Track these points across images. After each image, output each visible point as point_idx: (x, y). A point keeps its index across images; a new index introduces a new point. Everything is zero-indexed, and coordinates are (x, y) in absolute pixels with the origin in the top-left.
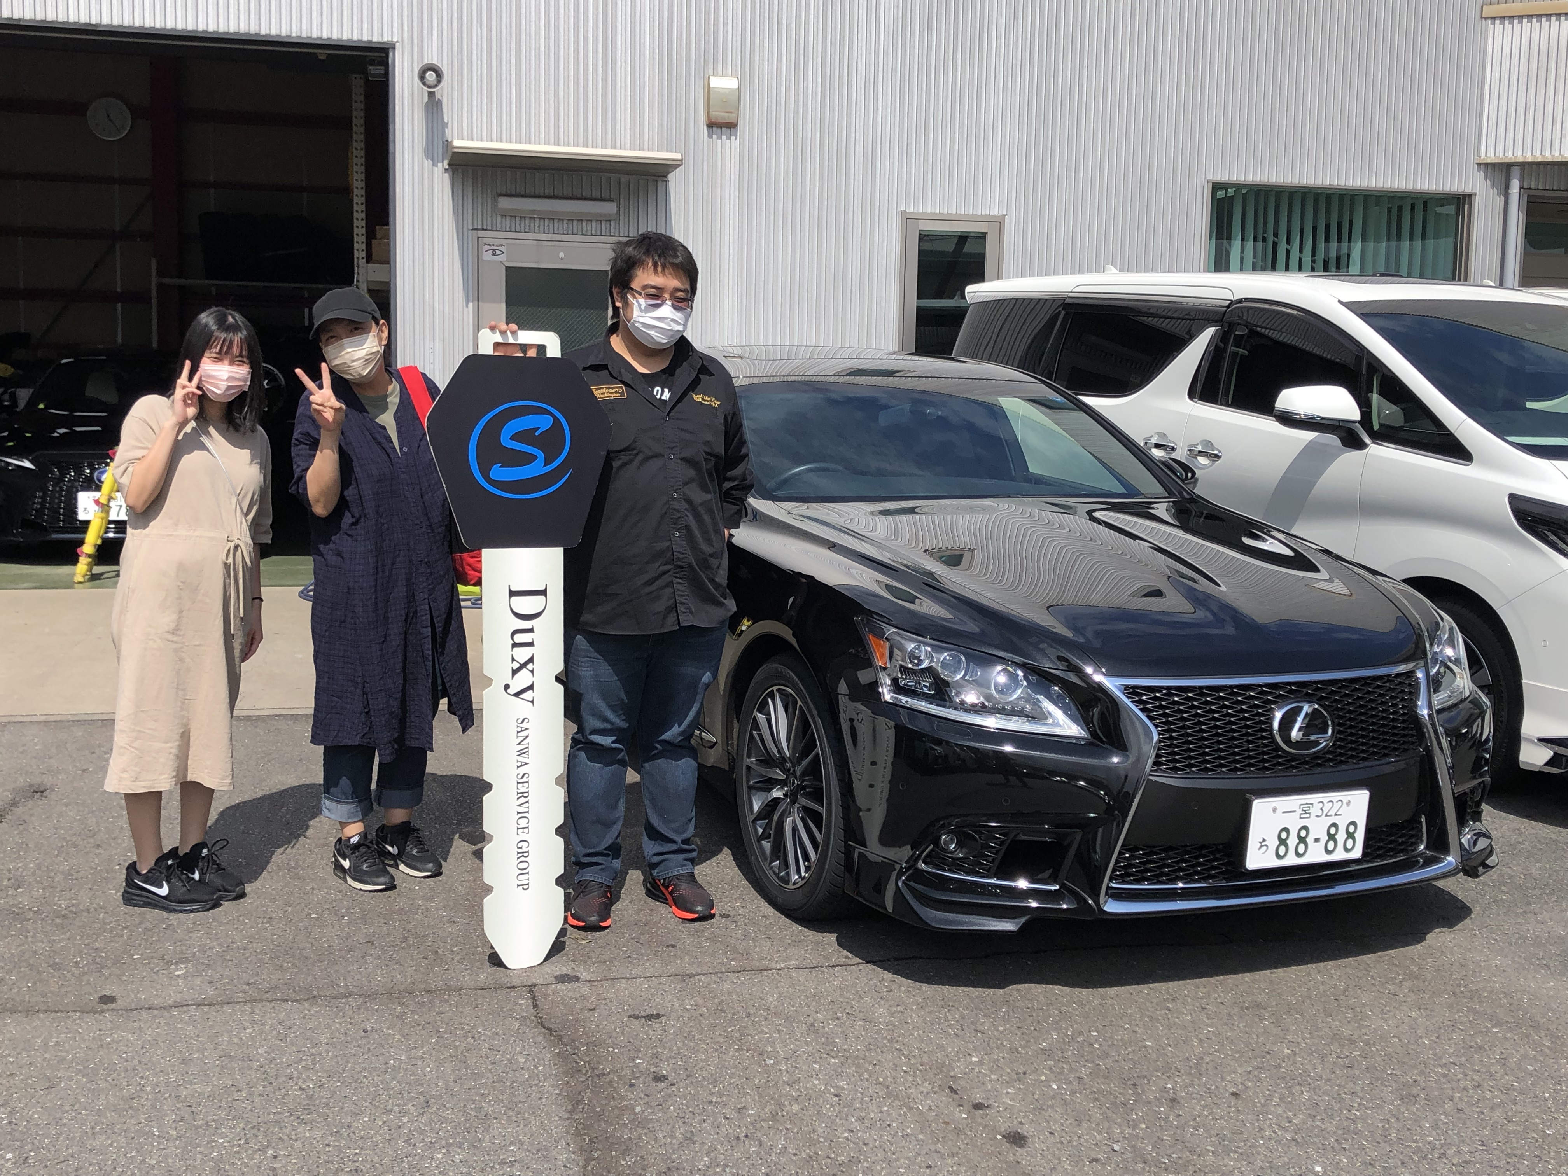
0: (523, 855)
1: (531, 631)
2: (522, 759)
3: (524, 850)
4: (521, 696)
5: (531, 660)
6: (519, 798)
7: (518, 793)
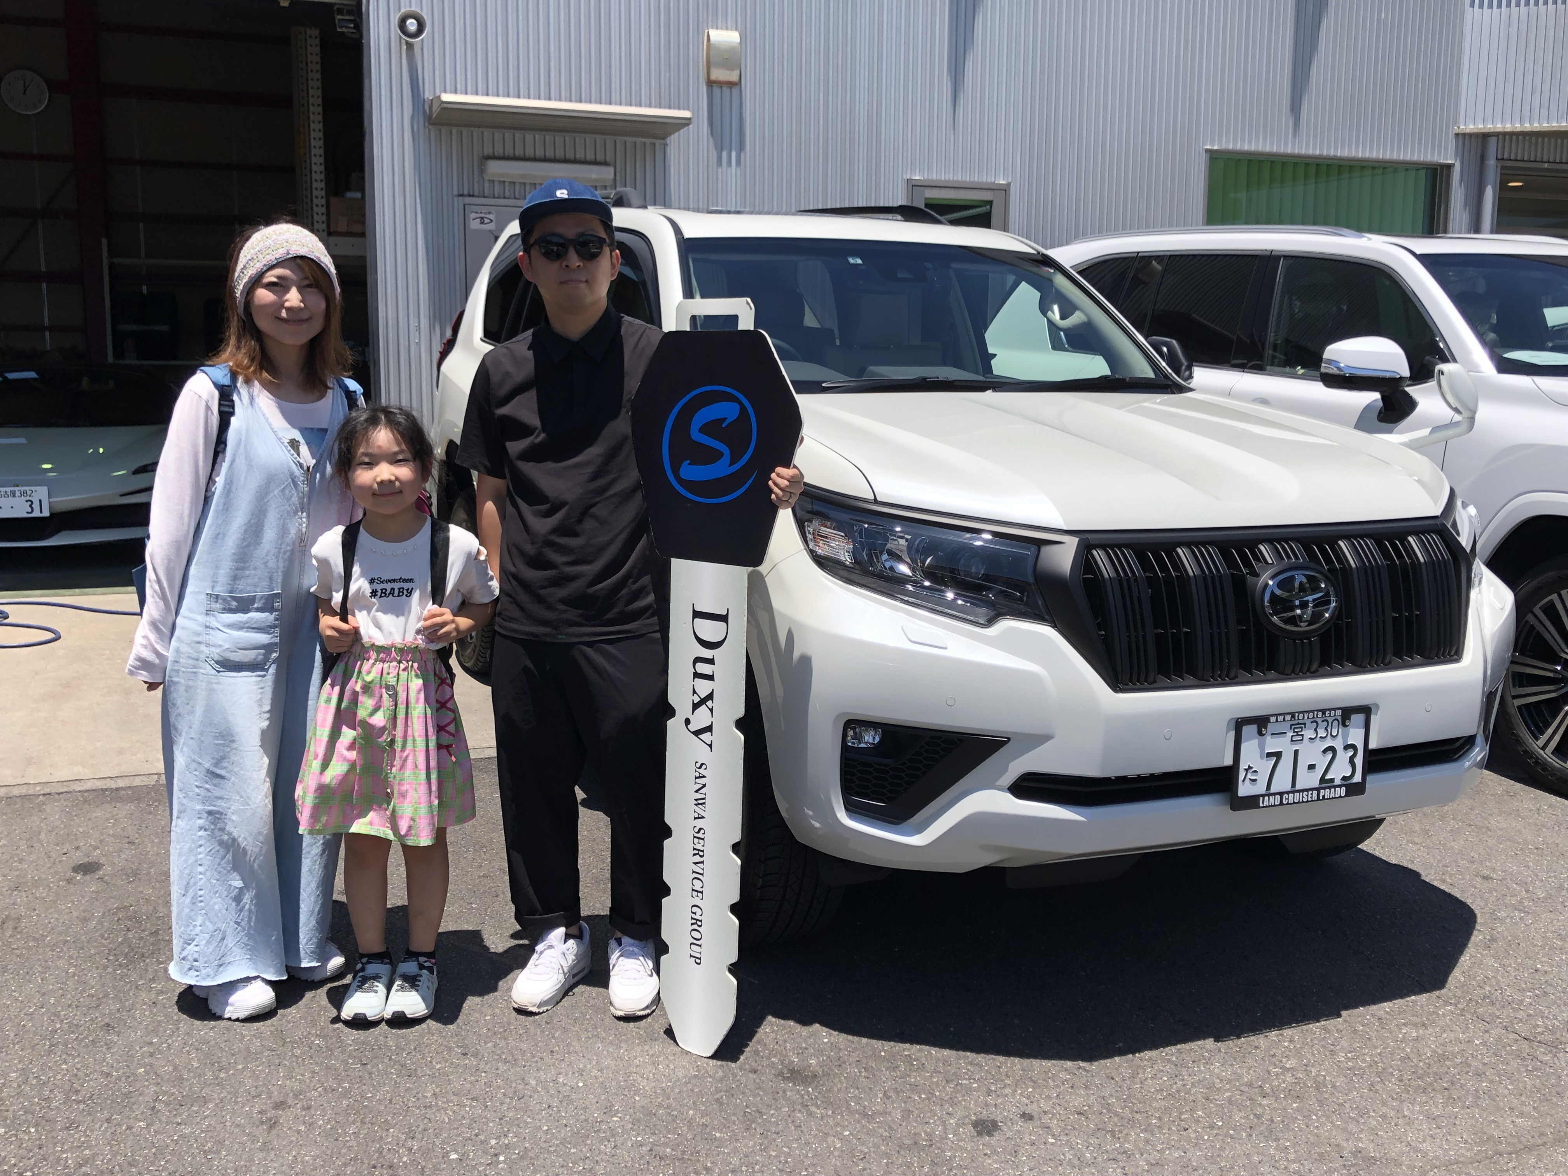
0: (696, 923)
1: (711, 661)
2: (700, 810)
4: (700, 736)
5: (710, 697)
6: (694, 855)
7: (694, 849)
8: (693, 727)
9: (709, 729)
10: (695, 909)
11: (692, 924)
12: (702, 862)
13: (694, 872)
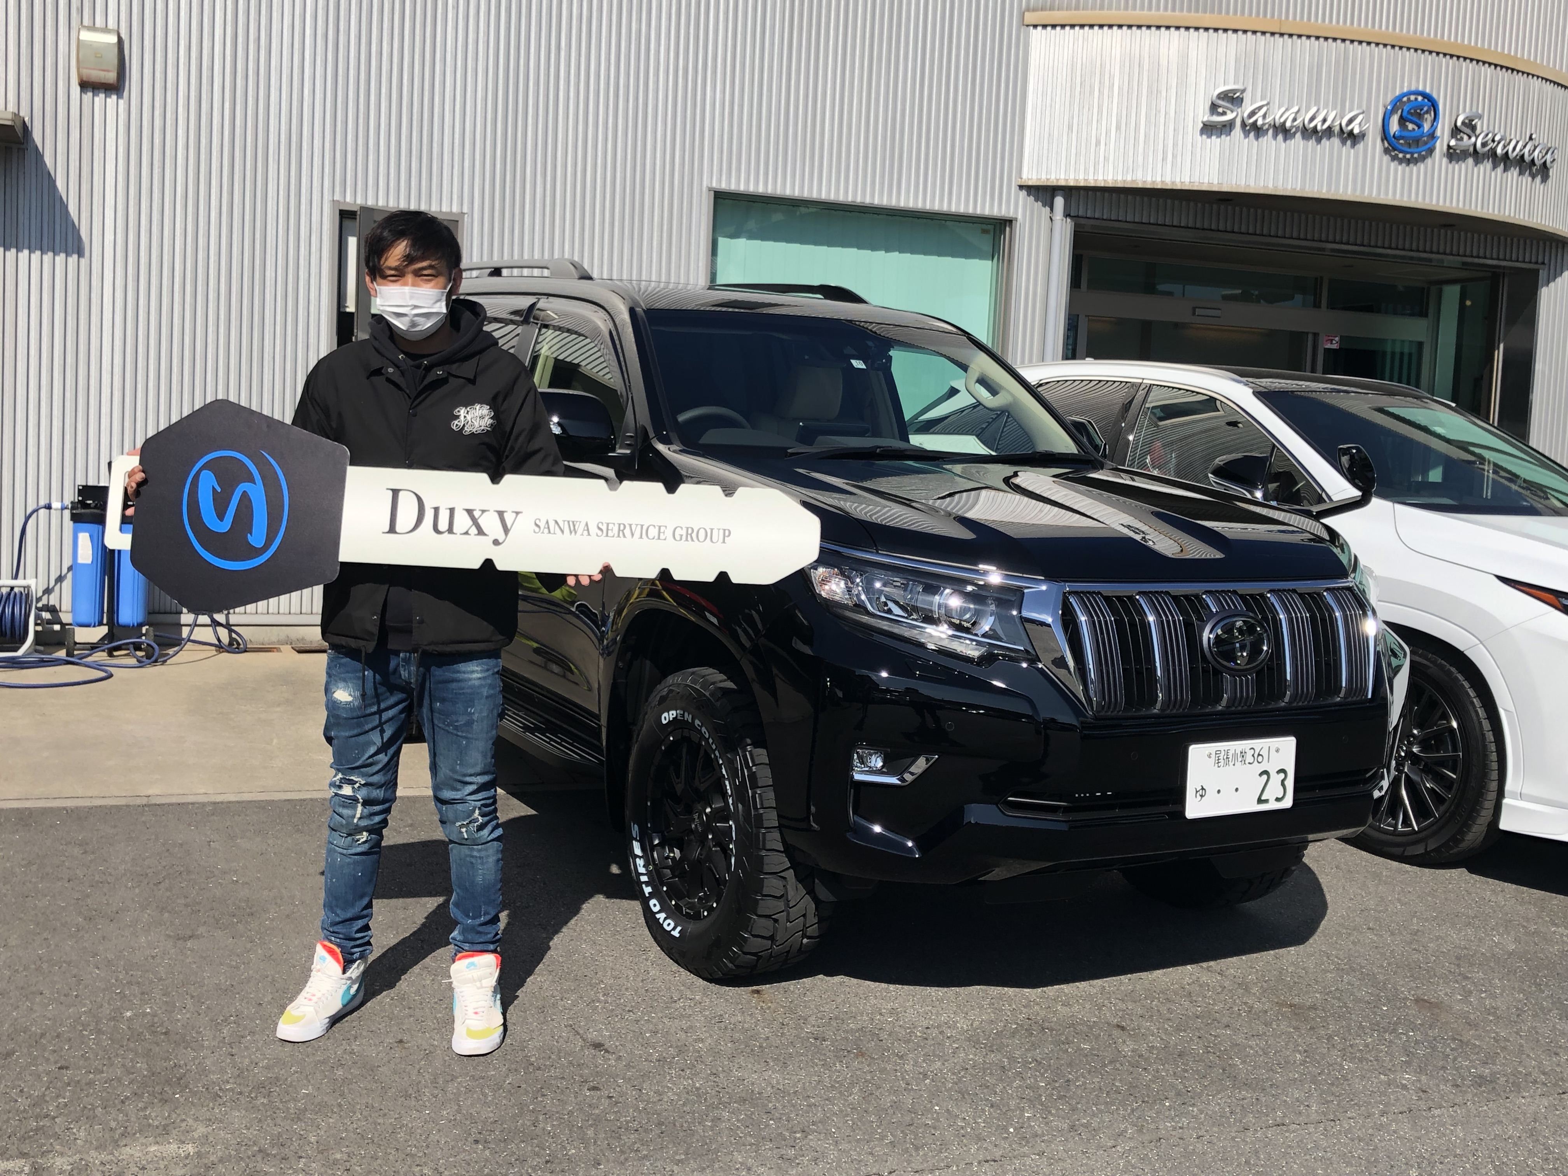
0: (690, 534)
1: (436, 510)
2: (580, 528)
3: (684, 532)
4: (509, 526)
5: (470, 512)
6: (624, 536)
7: (619, 536)
8: (501, 536)
9: (501, 514)
10: (678, 537)
11: (692, 540)
12: (630, 525)
13: (641, 537)
